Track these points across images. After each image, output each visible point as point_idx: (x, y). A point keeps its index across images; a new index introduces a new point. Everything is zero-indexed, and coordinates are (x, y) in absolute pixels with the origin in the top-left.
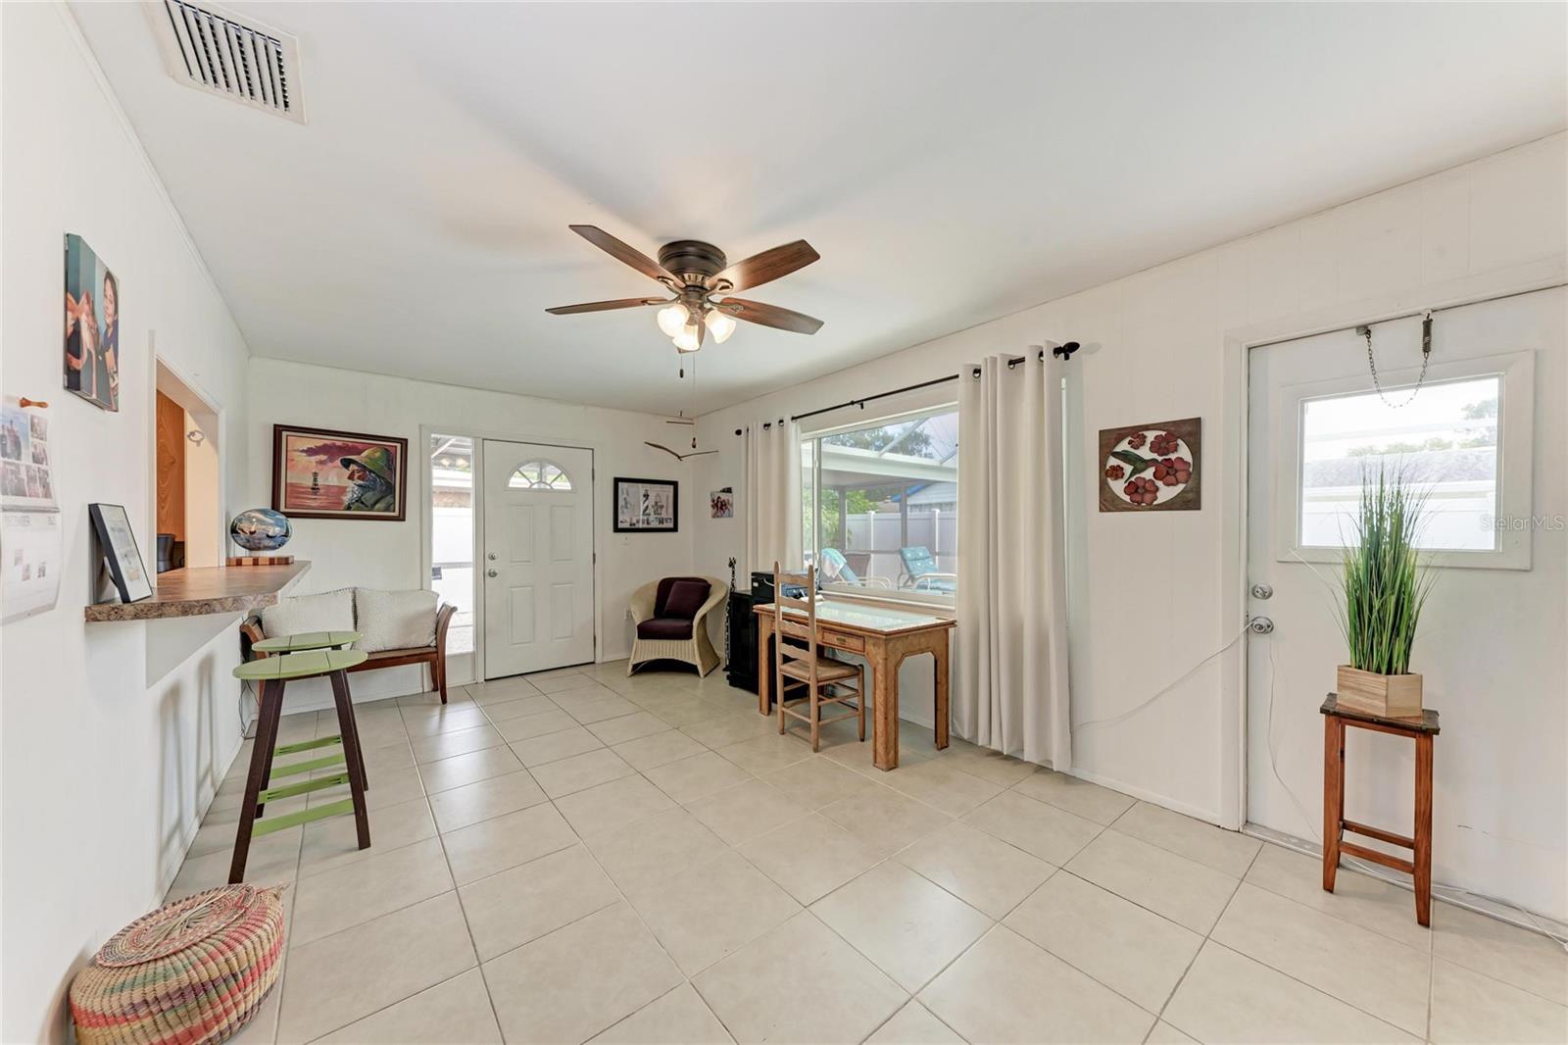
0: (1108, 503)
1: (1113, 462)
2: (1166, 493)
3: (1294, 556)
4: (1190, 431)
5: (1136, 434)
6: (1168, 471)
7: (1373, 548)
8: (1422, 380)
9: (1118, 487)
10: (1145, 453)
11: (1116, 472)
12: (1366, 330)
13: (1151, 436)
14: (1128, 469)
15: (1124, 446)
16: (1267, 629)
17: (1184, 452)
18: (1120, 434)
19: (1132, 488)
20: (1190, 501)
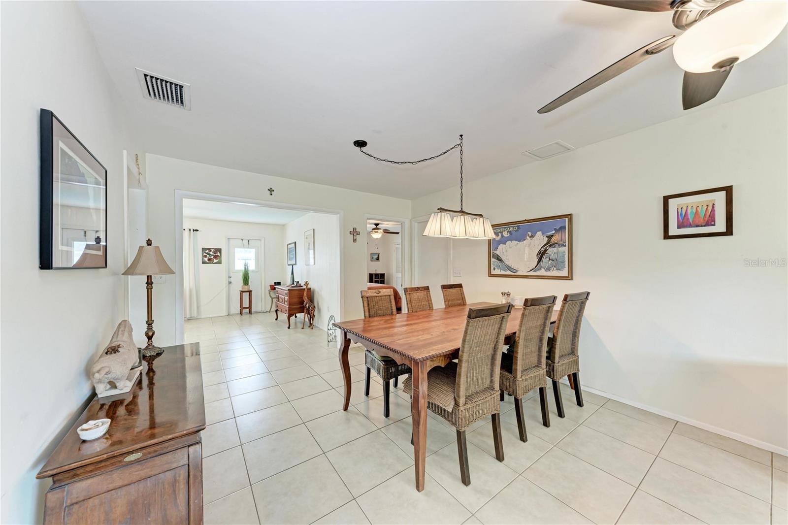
0: (203, 263)
1: (205, 254)
2: (215, 261)
3: (235, 271)
4: (220, 250)
5: (210, 250)
6: (216, 257)
7: (245, 270)
8: (248, 248)
9: (206, 259)
10: (211, 253)
11: (206, 256)
12: (242, 240)
13: (212, 250)
14: (208, 256)
15: (207, 251)
16: (231, 283)
17: (219, 254)
18: (207, 249)
19: (209, 260)
20: (220, 263)
